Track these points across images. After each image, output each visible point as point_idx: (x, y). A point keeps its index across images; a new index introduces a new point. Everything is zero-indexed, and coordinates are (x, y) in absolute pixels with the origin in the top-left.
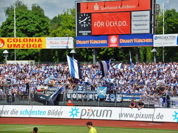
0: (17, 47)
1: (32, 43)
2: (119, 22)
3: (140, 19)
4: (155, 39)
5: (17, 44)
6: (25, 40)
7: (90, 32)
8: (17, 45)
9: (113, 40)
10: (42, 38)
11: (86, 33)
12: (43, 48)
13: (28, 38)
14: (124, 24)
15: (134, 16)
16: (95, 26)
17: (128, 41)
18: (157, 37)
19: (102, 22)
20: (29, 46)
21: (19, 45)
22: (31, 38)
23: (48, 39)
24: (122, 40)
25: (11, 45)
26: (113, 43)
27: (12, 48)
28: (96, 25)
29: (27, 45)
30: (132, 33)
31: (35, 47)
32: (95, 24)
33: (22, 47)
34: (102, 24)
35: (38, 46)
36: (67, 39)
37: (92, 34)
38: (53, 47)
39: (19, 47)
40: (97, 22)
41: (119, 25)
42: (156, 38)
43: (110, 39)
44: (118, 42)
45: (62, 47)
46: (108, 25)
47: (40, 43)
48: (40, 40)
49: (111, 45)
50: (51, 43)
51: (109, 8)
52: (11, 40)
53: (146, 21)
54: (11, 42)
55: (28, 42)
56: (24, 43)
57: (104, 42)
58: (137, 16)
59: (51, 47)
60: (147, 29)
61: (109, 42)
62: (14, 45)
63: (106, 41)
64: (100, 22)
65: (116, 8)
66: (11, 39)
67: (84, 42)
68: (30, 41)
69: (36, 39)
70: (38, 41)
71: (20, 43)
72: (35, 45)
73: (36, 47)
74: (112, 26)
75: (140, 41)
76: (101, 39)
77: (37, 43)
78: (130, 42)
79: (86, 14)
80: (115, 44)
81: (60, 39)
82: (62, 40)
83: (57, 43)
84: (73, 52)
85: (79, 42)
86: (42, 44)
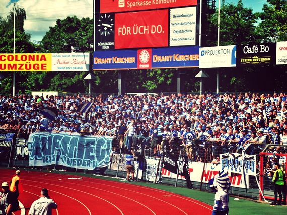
0: (12, 69)
1: (32, 63)
2: (152, 26)
3: (183, 22)
4: (202, 55)
5: (12, 63)
6: (24, 58)
7: (113, 44)
8: (12, 65)
9: (144, 56)
10: (47, 55)
11: (107, 46)
12: (48, 70)
13: (27, 55)
14: (159, 30)
15: (174, 16)
16: (119, 34)
17: (165, 59)
18: (204, 51)
19: (128, 28)
20: (28, 68)
21: (15, 65)
22: (32, 55)
23: (54, 56)
24: (156, 56)
25: (5, 65)
26: (144, 63)
27: (6, 70)
28: (121, 33)
29: (26, 65)
30: (171, 45)
31: (36, 68)
32: (119, 31)
33: (20, 69)
34: (128, 31)
35: (40, 66)
36: (81, 56)
37: (115, 48)
38: (61, 68)
39: (15, 69)
40: (122, 27)
41: (152, 33)
42: (203, 53)
43: (140, 56)
44: (150, 61)
45: (74, 68)
46: (135, 32)
47: (43, 62)
48: (43, 58)
49: (141, 65)
50: (59, 62)
51: (139, 3)
52: (5, 58)
53: (191, 23)
54: (5, 60)
55: (27, 61)
56: (21, 62)
57: (131, 60)
58: (178, 16)
59: (59, 68)
60: (192, 39)
61: (138, 61)
62: (9, 65)
63: (134, 58)
64: (126, 27)
65: (149, 3)
66: (5, 56)
67: (105, 61)
68: (29, 60)
69: (38, 56)
70: (41, 60)
71: (17, 63)
72: (36, 66)
73: (38, 68)
74: (142, 33)
75: (182, 58)
76: (127, 57)
77: (40, 63)
78: (168, 61)
79: (108, 14)
80: (147, 64)
81: (71, 57)
82: (74, 58)
83: (67, 63)
84: (89, 77)
85: (97, 61)
86: (46, 64)
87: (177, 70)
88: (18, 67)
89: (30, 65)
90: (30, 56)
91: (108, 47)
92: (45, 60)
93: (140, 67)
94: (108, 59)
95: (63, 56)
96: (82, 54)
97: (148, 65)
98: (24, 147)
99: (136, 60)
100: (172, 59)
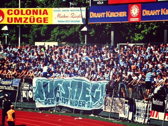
0: (18, 22)
1: (36, 16)
5: (18, 17)
6: (28, 12)
8: (18, 19)
9: (135, 11)
10: (49, 10)
12: (49, 23)
13: (32, 9)
17: (153, 13)
20: (32, 21)
22: (35, 9)
23: (54, 11)
24: (145, 11)
25: (12, 18)
26: (134, 17)
27: (13, 23)
29: (30, 19)
31: (39, 21)
33: (25, 22)
35: (43, 20)
36: (78, 10)
37: (109, 3)
38: (61, 22)
39: (21, 22)
43: (131, 11)
44: (140, 15)
45: (72, 21)
47: (45, 16)
48: (45, 12)
49: (131, 19)
50: (59, 16)
52: (12, 12)
54: (12, 14)
55: (32, 15)
56: (26, 16)
57: (123, 14)
59: (59, 21)
61: (129, 15)
62: (16, 19)
63: (125, 13)
66: (12, 11)
67: (99, 15)
68: (33, 14)
69: (40, 11)
70: (43, 14)
71: (23, 16)
72: (39, 19)
73: (41, 21)
76: (119, 11)
77: (42, 16)
78: (156, 14)
80: (137, 17)
81: (70, 11)
82: (72, 12)
83: (66, 17)
84: (85, 29)
85: (93, 15)
86: (48, 18)
87: (164, 22)
88: (23, 20)
89: (34, 19)
90: (34, 11)
91: (103, 3)
92: (47, 14)
93: (131, 20)
94: (102, 13)
95: (63, 11)
96: (79, 9)
97: (138, 19)
98: (28, 90)
99: (127, 14)
100: (160, 12)
